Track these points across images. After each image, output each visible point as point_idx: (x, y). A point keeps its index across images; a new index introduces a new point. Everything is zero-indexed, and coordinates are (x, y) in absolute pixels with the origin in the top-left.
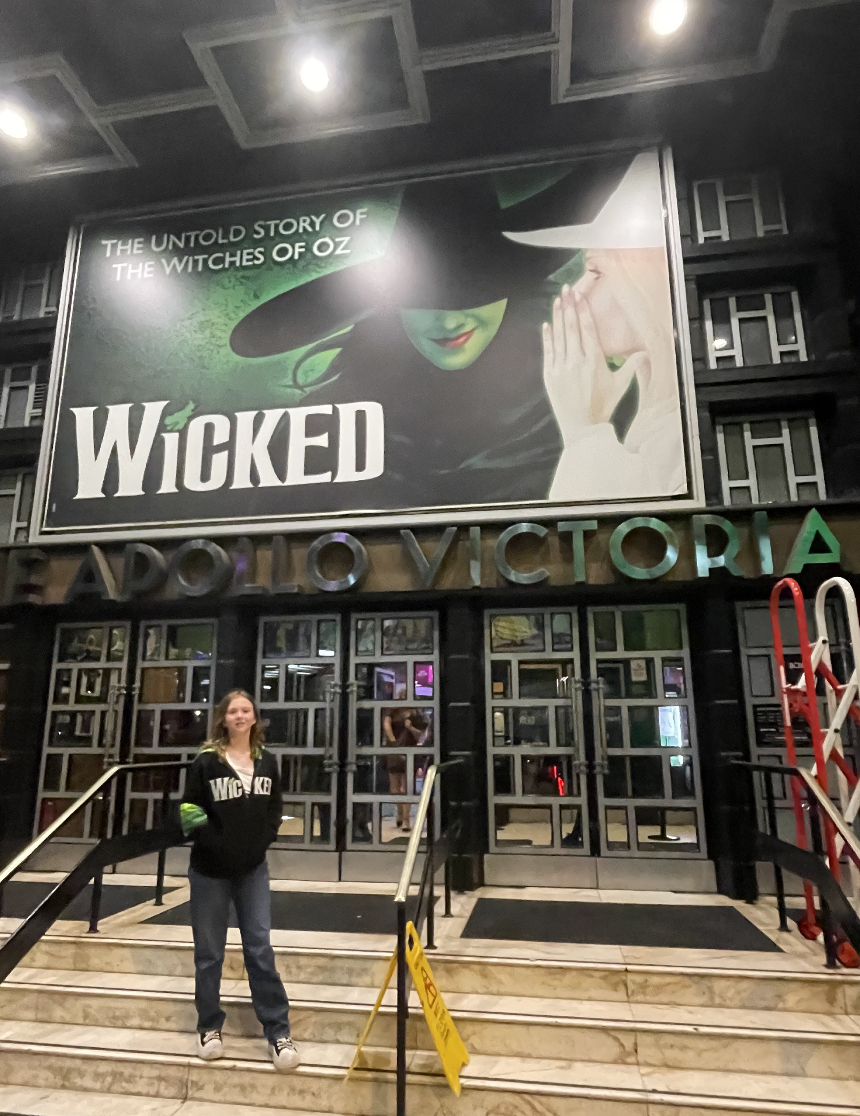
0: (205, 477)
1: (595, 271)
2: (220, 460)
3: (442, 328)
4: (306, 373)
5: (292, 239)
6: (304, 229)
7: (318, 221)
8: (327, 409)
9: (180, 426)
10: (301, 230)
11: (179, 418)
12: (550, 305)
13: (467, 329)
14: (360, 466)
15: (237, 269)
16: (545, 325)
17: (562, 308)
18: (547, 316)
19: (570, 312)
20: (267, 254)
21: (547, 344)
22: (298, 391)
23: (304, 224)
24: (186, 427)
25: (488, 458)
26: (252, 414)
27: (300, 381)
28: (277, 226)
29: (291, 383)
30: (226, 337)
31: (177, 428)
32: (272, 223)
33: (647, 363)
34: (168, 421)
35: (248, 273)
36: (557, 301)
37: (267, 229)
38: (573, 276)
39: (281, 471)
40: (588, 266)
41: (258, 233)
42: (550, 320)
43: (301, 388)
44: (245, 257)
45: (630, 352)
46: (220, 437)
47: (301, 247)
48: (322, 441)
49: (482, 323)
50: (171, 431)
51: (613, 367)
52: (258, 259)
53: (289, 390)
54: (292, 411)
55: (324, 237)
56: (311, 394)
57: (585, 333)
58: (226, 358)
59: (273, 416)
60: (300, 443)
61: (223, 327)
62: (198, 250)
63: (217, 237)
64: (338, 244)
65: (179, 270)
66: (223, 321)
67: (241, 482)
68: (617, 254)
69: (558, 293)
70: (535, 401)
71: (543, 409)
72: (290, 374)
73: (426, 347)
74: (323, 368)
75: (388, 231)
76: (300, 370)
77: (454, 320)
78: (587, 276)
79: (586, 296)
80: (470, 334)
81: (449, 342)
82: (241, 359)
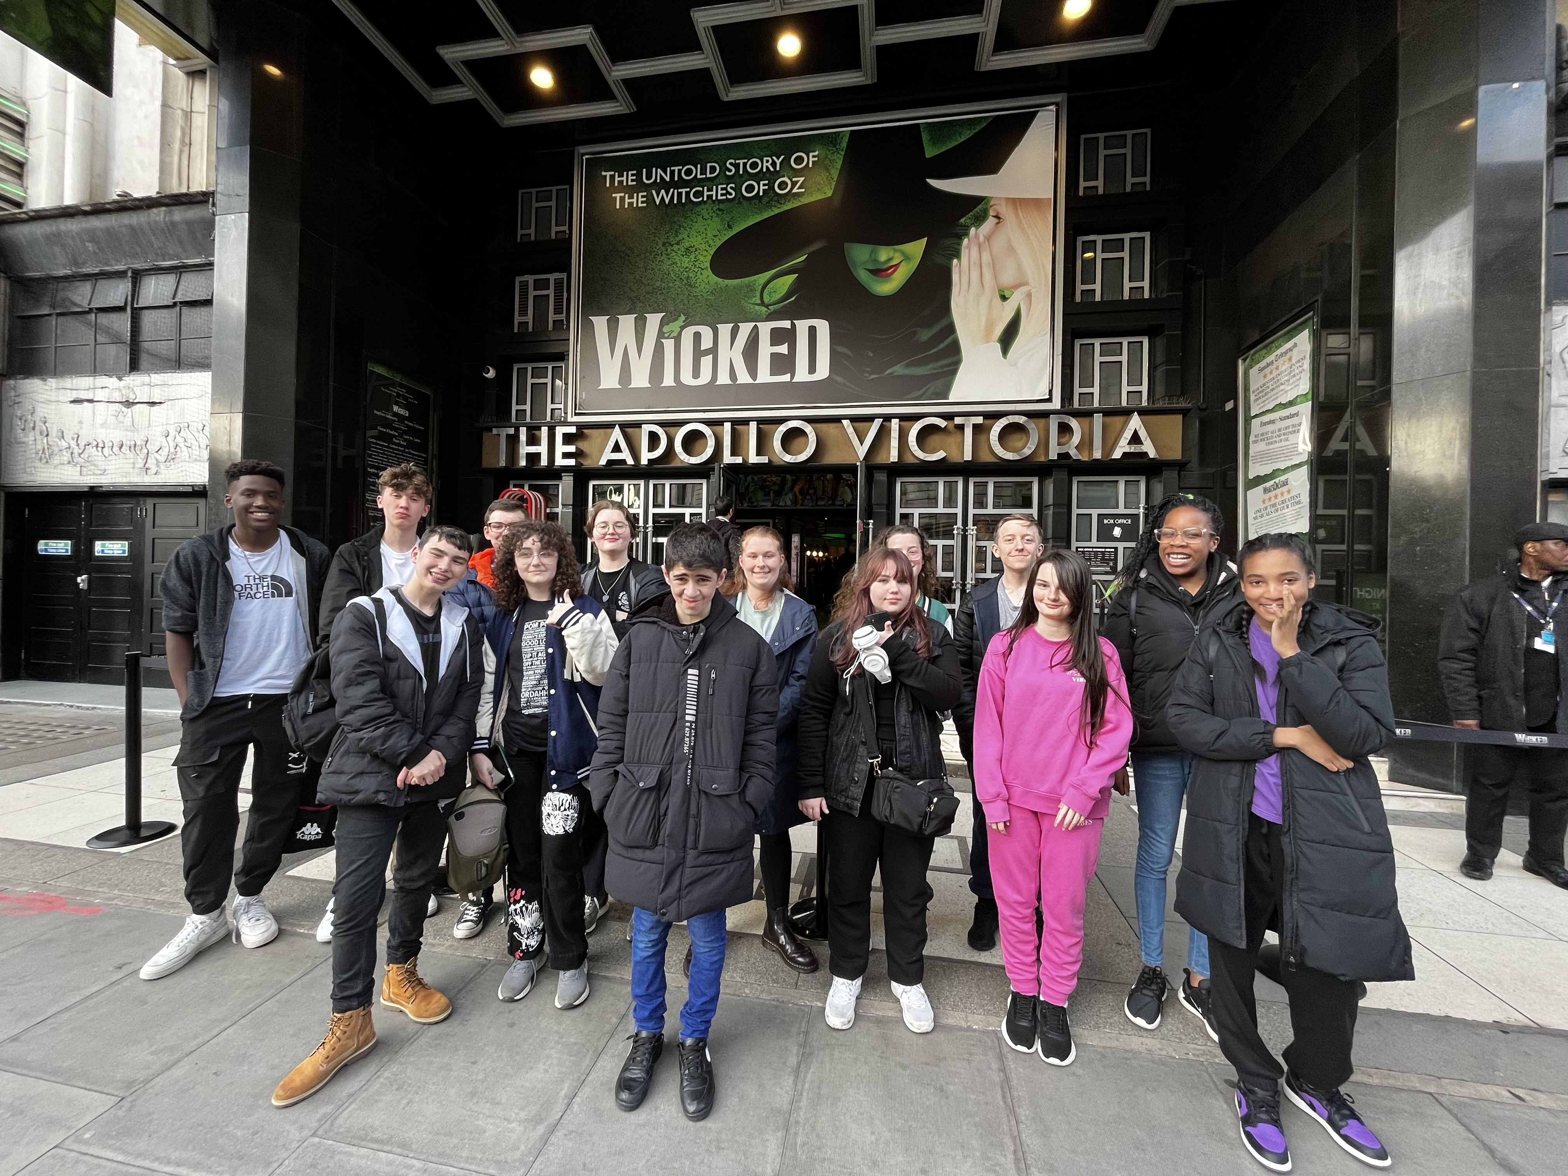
0: (696, 374)
1: (997, 217)
2: (706, 362)
3: (876, 261)
4: (770, 294)
5: (758, 177)
6: (767, 167)
7: (778, 162)
9: (675, 334)
10: (764, 170)
11: (675, 326)
12: (960, 244)
13: (894, 262)
14: (812, 369)
15: (713, 201)
16: (955, 261)
17: (969, 247)
18: (957, 253)
19: (974, 251)
20: (737, 189)
21: (955, 277)
22: (764, 309)
23: (766, 164)
24: (680, 334)
25: (908, 366)
26: (730, 326)
27: (766, 300)
28: (745, 165)
29: (759, 302)
30: (706, 260)
31: (672, 335)
32: (741, 162)
33: (1029, 295)
34: (666, 329)
35: (722, 206)
36: (965, 241)
37: (737, 166)
38: (980, 219)
39: (753, 370)
40: (992, 213)
41: (730, 171)
42: (959, 257)
43: (767, 306)
44: (720, 192)
45: (1017, 287)
46: (707, 343)
47: (764, 185)
48: (783, 349)
49: (907, 258)
50: (668, 338)
51: (1004, 298)
52: (731, 194)
53: (757, 307)
54: (760, 325)
55: (784, 176)
56: (775, 312)
57: (985, 269)
58: (708, 279)
59: (745, 328)
60: (765, 350)
61: (705, 253)
62: (682, 183)
63: (697, 172)
64: (794, 184)
65: (667, 201)
66: (703, 247)
67: (724, 379)
68: (1015, 202)
69: (966, 234)
70: (943, 323)
71: (951, 329)
72: (758, 294)
73: (863, 276)
74: (784, 291)
75: (835, 174)
76: (766, 291)
77: (884, 254)
78: (990, 222)
79: (988, 238)
80: (897, 266)
81: (880, 272)
82: (720, 280)
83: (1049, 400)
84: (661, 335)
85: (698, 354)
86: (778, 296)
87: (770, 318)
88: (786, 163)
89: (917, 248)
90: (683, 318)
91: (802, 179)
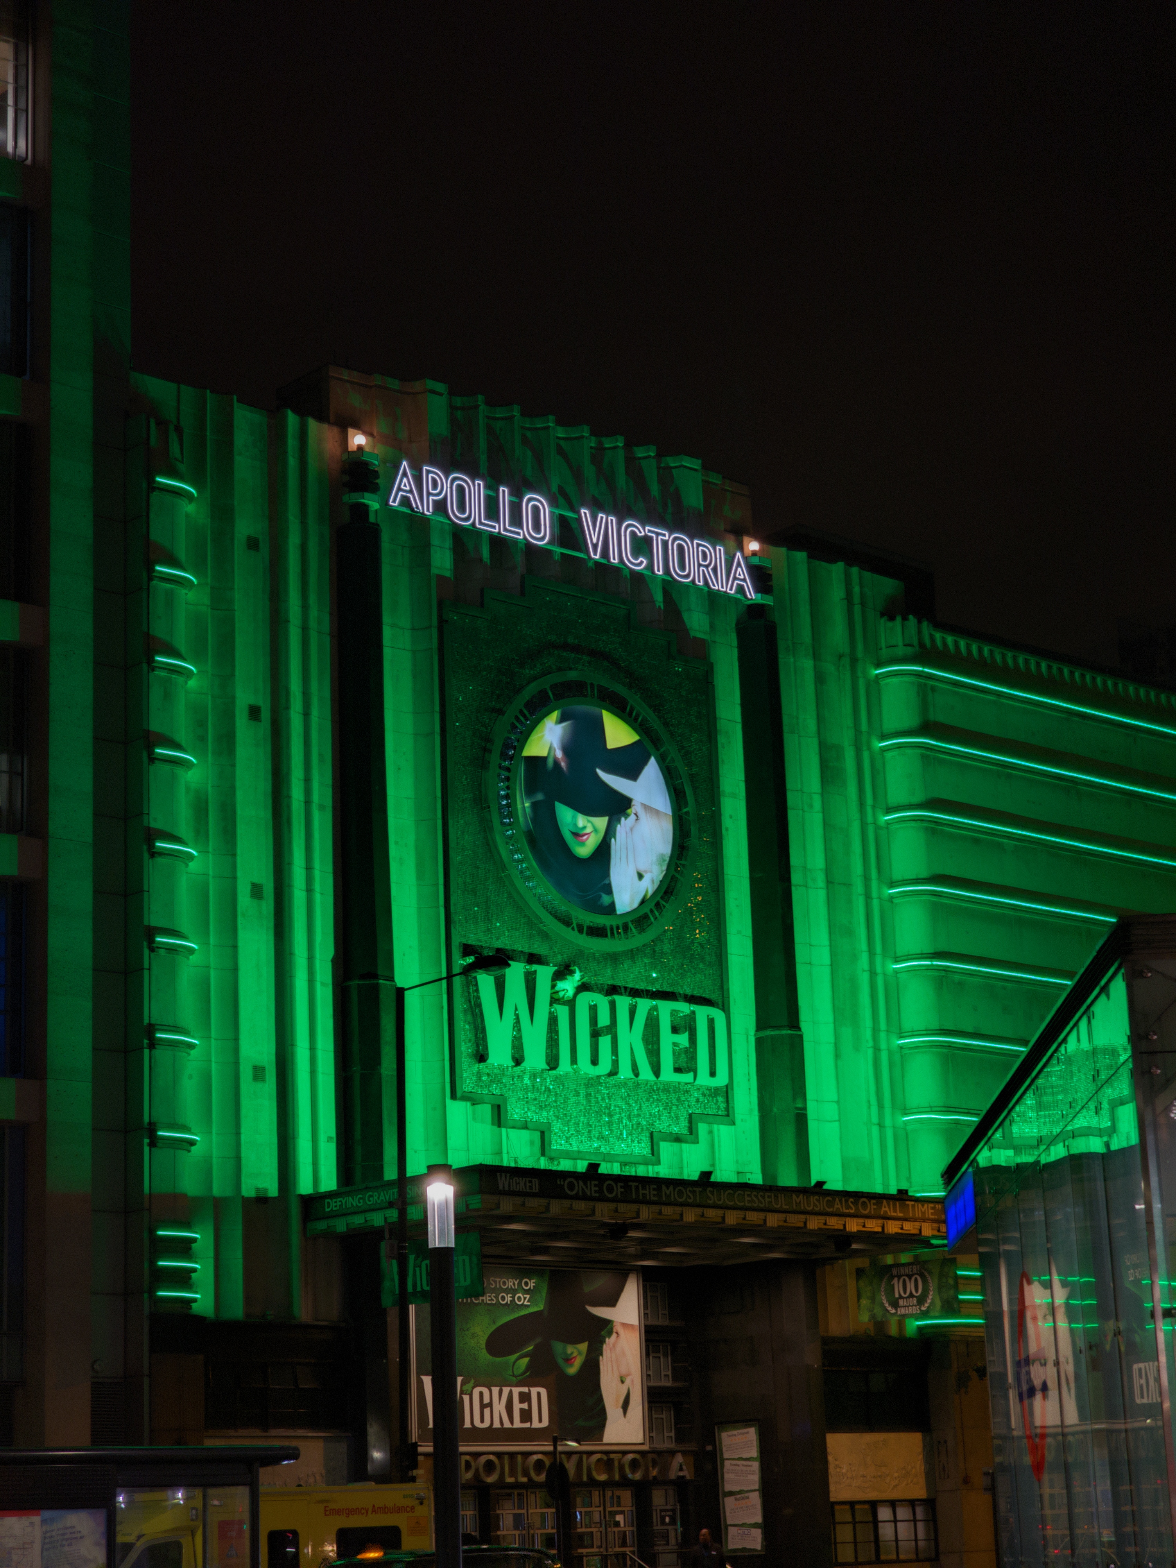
0: (482, 1421)
1: (617, 1333)
2: (487, 1411)
3: (565, 1353)
4: (517, 1369)
5: (507, 1291)
8: (525, 1390)
9: (469, 1392)
10: (510, 1287)
11: (468, 1387)
12: (602, 1347)
13: (575, 1355)
14: (540, 1421)
15: (485, 1304)
16: (601, 1358)
17: (606, 1350)
18: (601, 1354)
19: (609, 1352)
20: (497, 1297)
21: (602, 1366)
22: (514, 1379)
24: (472, 1392)
25: (584, 1419)
26: (498, 1388)
27: (515, 1373)
28: (500, 1282)
29: (511, 1374)
30: (483, 1343)
31: (468, 1393)
32: (498, 1280)
33: (633, 1381)
34: (465, 1388)
36: (604, 1346)
37: (495, 1282)
38: (610, 1333)
39: (511, 1420)
40: (615, 1330)
41: (492, 1285)
42: (602, 1356)
43: (516, 1377)
45: (627, 1375)
46: (486, 1400)
47: (510, 1297)
48: (525, 1406)
49: (580, 1353)
50: (465, 1394)
51: (623, 1382)
52: (493, 1300)
54: (514, 1389)
55: (519, 1293)
56: (520, 1381)
57: (614, 1363)
59: (506, 1390)
60: (517, 1406)
61: (482, 1338)
64: (525, 1298)
67: (497, 1425)
68: (625, 1325)
69: (605, 1342)
70: (598, 1395)
71: (600, 1399)
72: (511, 1369)
73: (561, 1362)
74: (524, 1367)
75: (544, 1295)
76: (515, 1367)
77: (570, 1349)
78: (614, 1335)
79: (614, 1346)
80: (575, 1358)
81: (569, 1360)
82: (491, 1357)
83: (645, 1444)
84: (462, 1392)
85: (483, 1406)
86: (521, 1371)
87: (517, 1385)
88: (520, 1284)
89: (584, 1347)
90: (473, 1381)
91: (528, 1296)
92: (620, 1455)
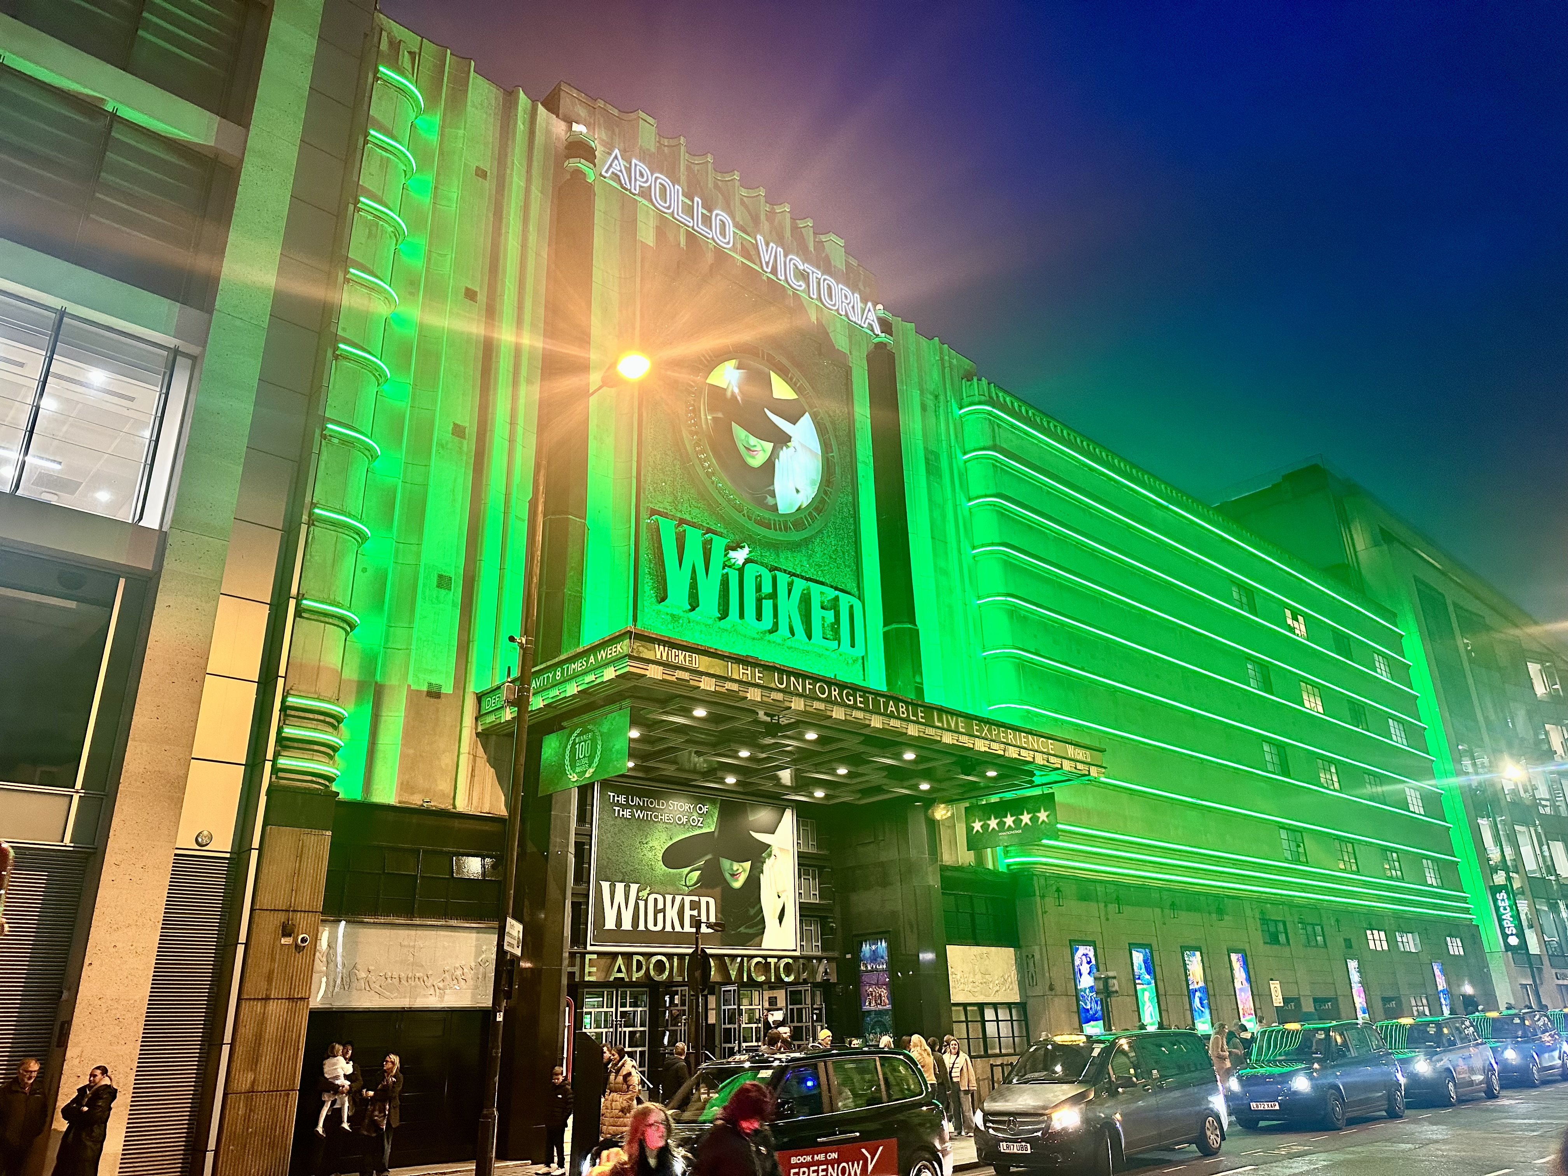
0: (655, 925)
1: (775, 855)
2: (660, 916)
3: (732, 870)
4: (689, 880)
5: (683, 813)
7: (691, 807)
9: (645, 898)
11: (644, 893)
12: (763, 866)
13: (739, 871)
15: (663, 823)
16: (761, 875)
18: (762, 871)
19: (768, 870)
21: (762, 882)
22: (687, 889)
24: (647, 898)
25: (746, 928)
26: (671, 897)
27: (687, 883)
28: (677, 805)
29: (684, 884)
30: (659, 856)
31: (643, 898)
32: (675, 803)
33: (787, 896)
34: (640, 894)
35: (667, 826)
36: (765, 866)
38: (770, 855)
39: (682, 925)
40: (773, 853)
42: (763, 873)
43: (688, 887)
45: (784, 891)
46: (660, 906)
48: (695, 913)
49: (744, 870)
50: (641, 900)
51: (779, 896)
54: (686, 898)
56: (691, 891)
57: (772, 880)
58: (661, 868)
59: (678, 898)
62: (648, 809)
63: (655, 804)
64: (699, 821)
65: (641, 816)
66: (659, 848)
67: (668, 928)
68: (781, 849)
69: (765, 862)
70: (758, 907)
71: (760, 911)
72: (684, 880)
73: (727, 876)
74: (695, 879)
75: (715, 819)
76: (687, 878)
77: (736, 866)
79: (772, 866)
80: (740, 874)
81: (734, 876)
82: (666, 869)
83: (795, 950)
84: (638, 898)
85: (656, 912)
86: (693, 882)
88: (694, 808)
89: (747, 865)
90: (649, 888)
91: (701, 819)
92: (776, 960)
